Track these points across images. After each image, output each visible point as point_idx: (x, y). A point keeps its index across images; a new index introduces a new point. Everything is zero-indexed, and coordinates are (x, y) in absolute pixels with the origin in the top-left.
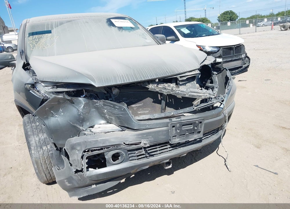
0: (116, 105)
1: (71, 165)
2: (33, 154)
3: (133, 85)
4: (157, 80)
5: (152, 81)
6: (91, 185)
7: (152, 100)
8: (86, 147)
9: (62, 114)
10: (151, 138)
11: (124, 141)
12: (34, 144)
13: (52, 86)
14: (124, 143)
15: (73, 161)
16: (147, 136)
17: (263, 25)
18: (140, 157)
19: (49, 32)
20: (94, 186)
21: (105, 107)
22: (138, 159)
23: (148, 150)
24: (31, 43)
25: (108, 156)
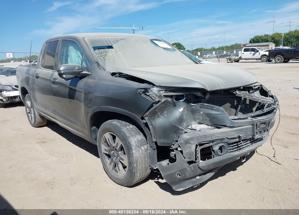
0: (215, 107)
1: (184, 158)
2: (134, 154)
3: (216, 92)
4: (242, 88)
5: (238, 89)
6: (195, 177)
7: (230, 105)
8: (198, 141)
9: (166, 115)
10: (243, 133)
11: (226, 136)
12: (134, 145)
13: (165, 91)
14: (226, 138)
15: (186, 154)
16: (241, 132)
17: (208, 58)
18: (235, 150)
19: (111, 47)
20: (198, 178)
21: (202, 109)
22: (233, 152)
23: (239, 144)
24: (100, 56)
25: (216, 148)
